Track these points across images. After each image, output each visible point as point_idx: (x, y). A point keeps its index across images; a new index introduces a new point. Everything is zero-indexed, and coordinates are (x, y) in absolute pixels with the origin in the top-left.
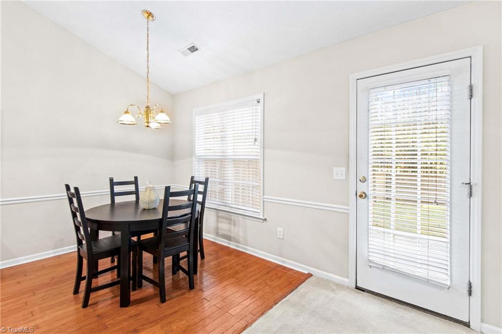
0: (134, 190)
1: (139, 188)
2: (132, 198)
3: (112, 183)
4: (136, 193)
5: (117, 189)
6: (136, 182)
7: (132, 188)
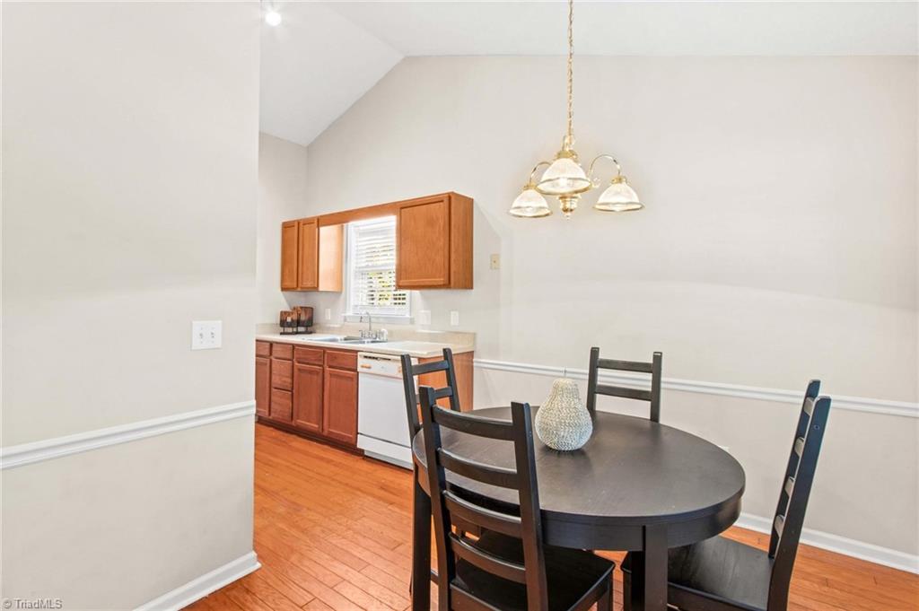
0: (650, 389)
1: (663, 379)
2: (641, 410)
3: (596, 363)
4: (653, 397)
5: (605, 377)
6: (654, 368)
7: (643, 381)
